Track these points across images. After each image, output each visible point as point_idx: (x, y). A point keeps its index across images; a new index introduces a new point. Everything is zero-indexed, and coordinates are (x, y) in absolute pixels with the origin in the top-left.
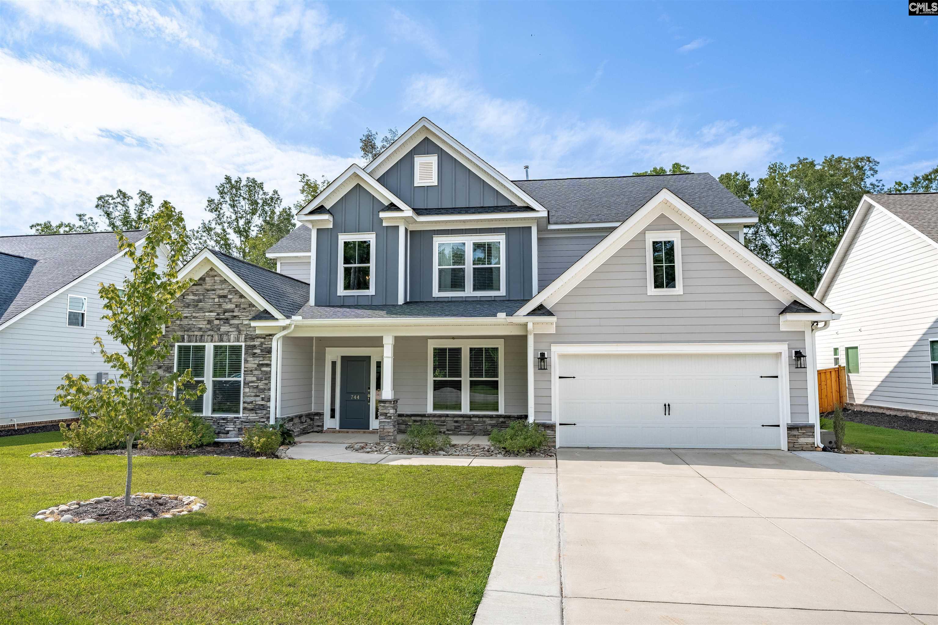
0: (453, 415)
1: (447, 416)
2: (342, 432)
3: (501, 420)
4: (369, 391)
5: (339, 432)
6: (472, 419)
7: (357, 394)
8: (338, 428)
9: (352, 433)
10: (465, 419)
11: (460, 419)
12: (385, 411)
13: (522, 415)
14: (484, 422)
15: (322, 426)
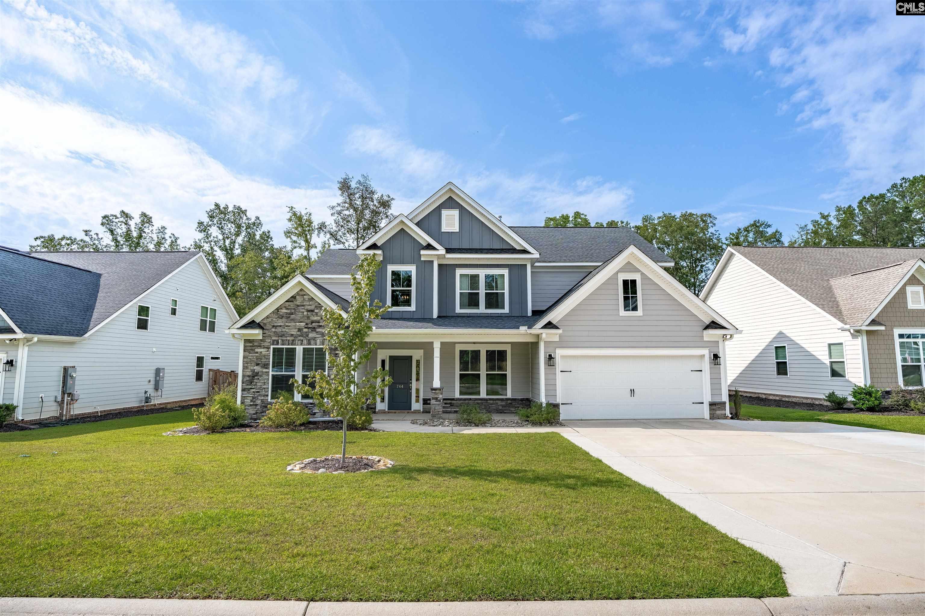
0: (475, 398)
1: (470, 399)
2: (391, 412)
3: (509, 402)
4: (410, 381)
5: (389, 412)
6: (488, 401)
7: (401, 384)
8: (387, 410)
9: (399, 413)
10: (483, 401)
11: (480, 402)
12: (436, 396)
13: (524, 398)
14: (497, 403)
15: (375, 408)
